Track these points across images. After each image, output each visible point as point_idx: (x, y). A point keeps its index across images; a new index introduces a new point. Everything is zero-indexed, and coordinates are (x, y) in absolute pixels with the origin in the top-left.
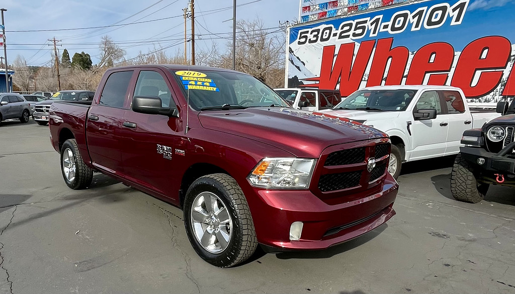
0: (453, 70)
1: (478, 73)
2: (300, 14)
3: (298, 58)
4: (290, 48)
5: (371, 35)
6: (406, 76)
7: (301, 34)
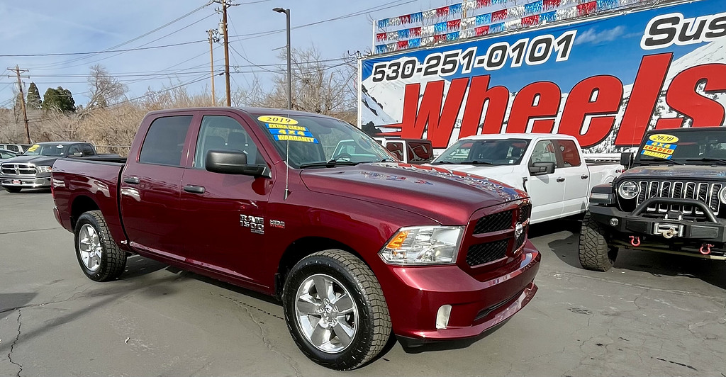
0: (560, 115)
1: (588, 119)
2: (374, 42)
3: (373, 99)
4: (363, 86)
5: (464, 71)
6: (507, 123)
7: (376, 69)
